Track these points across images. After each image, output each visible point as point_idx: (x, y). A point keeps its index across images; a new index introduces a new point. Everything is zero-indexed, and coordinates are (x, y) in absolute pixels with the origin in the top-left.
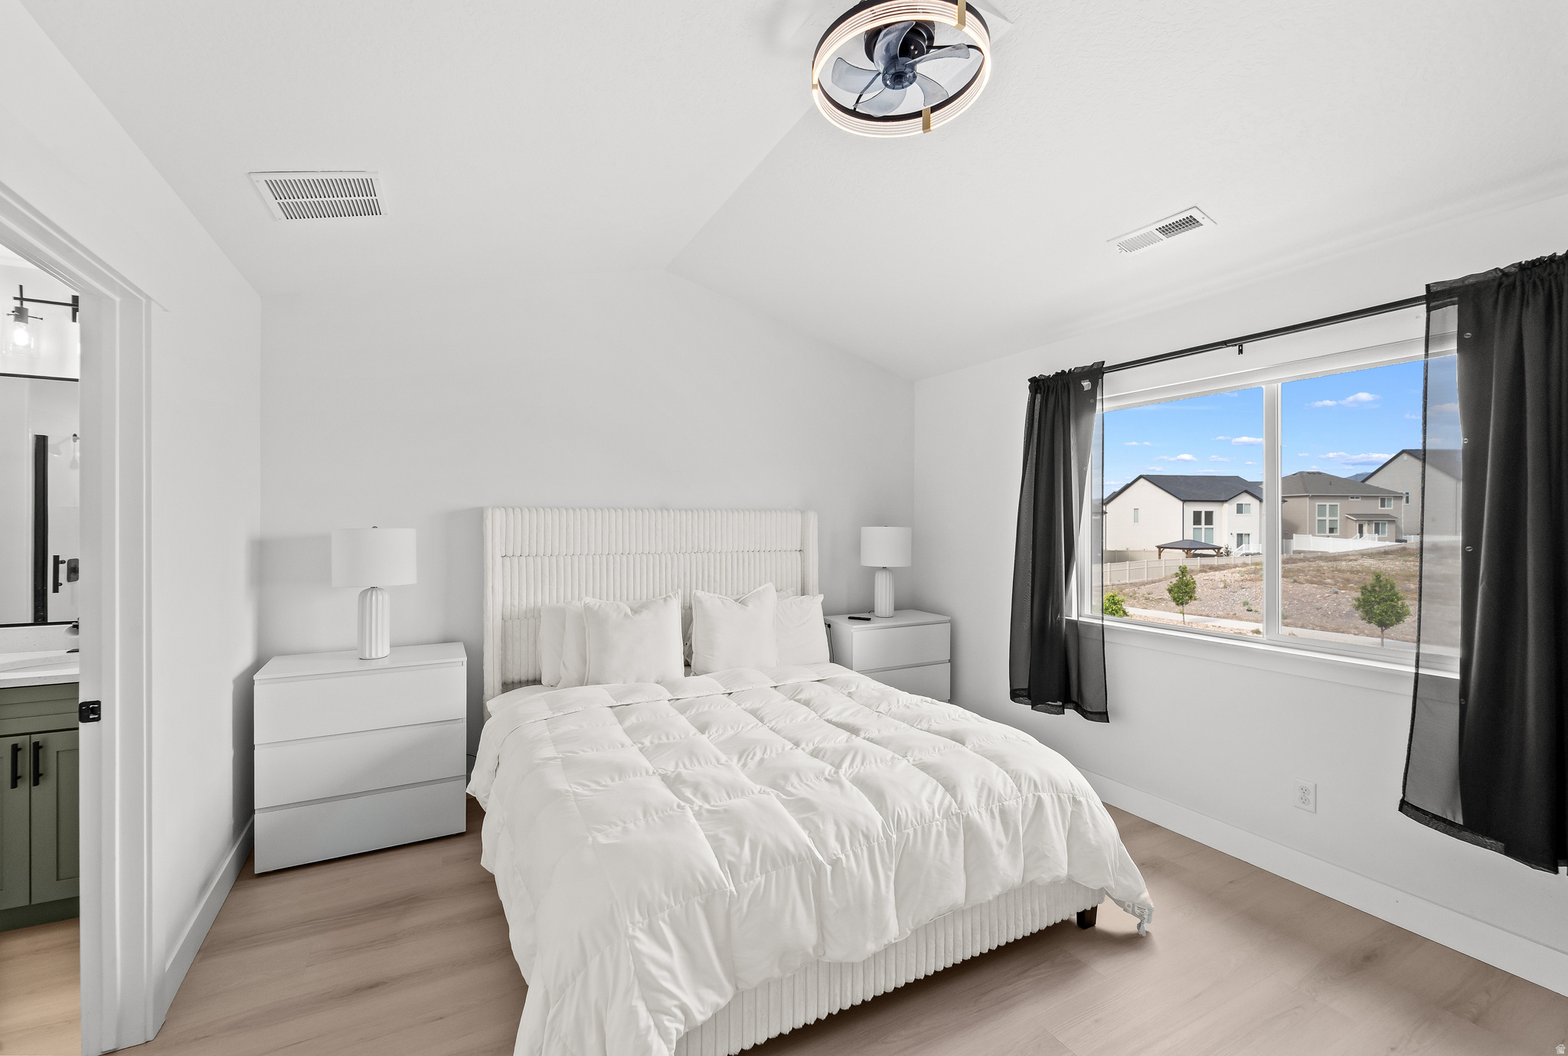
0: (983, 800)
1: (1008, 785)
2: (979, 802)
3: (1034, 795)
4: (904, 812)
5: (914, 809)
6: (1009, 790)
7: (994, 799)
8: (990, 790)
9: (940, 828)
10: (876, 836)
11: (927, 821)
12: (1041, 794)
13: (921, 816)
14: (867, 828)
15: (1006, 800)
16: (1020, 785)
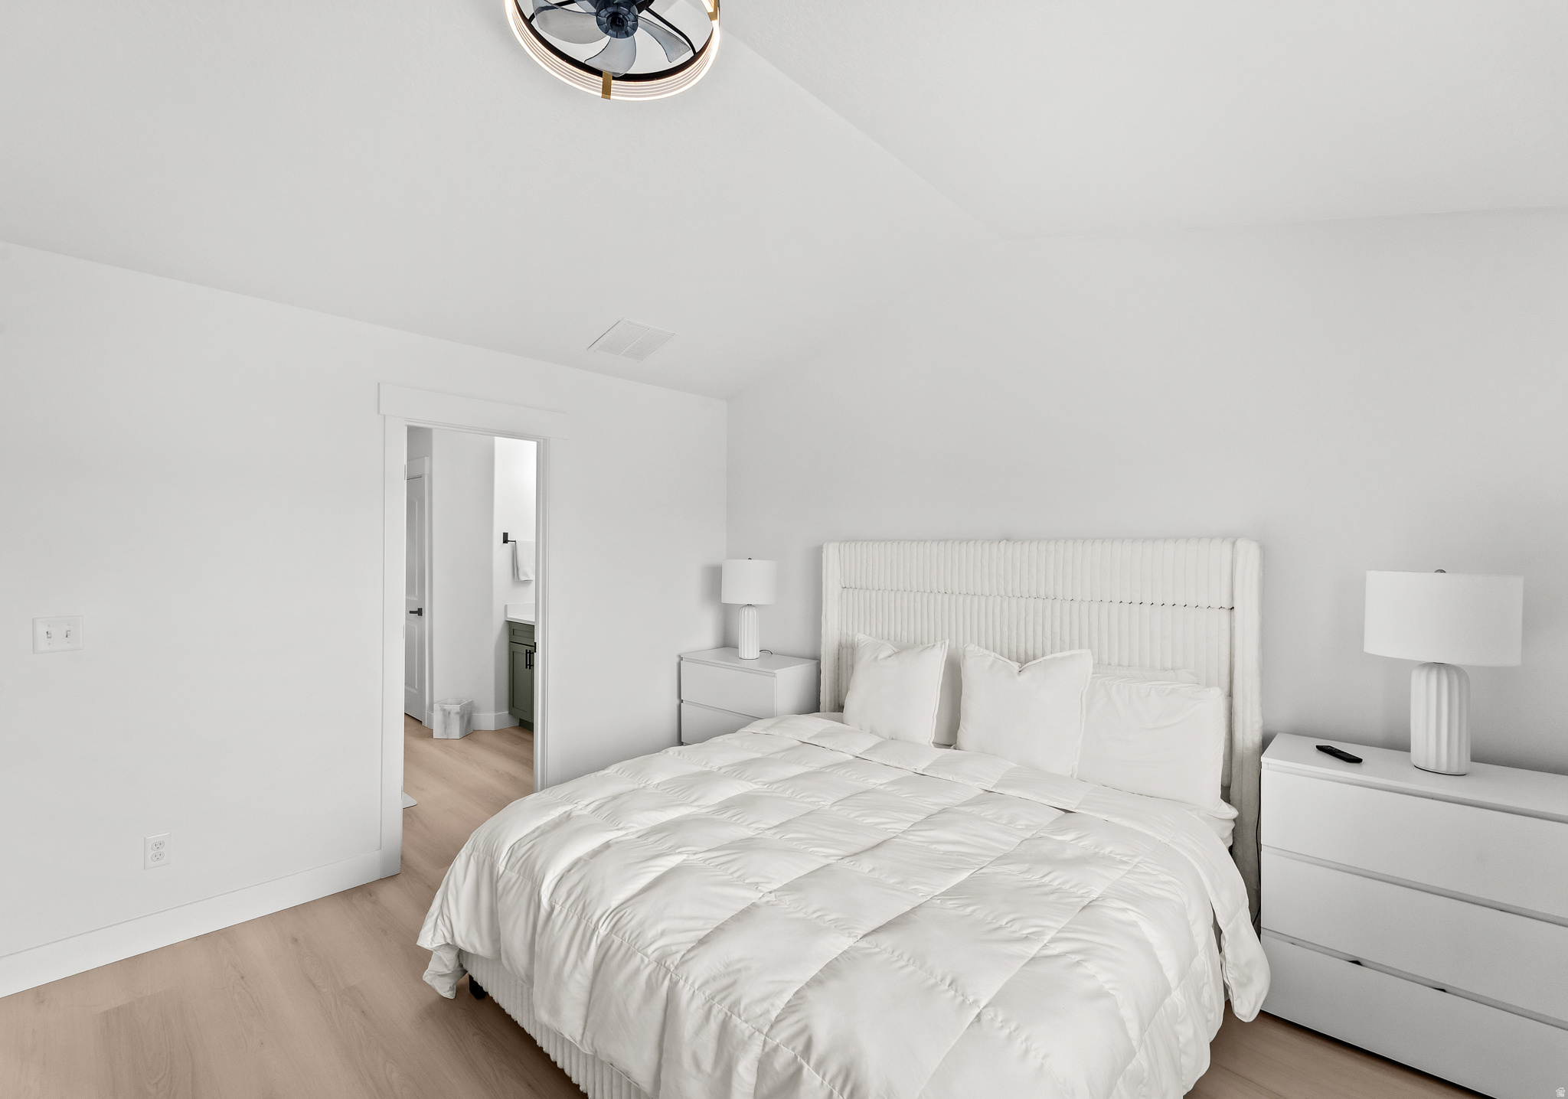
0: (715, 986)
1: (766, 1005)
2: (706, 983)
3: (796, 1057)
4: (630, 917)
5: (641, 924)
6: (758, 1010)
7: (724, 999)
8: (734, 983)
9: (642, 967)
10: (589, 915)
11: (637, 947)
12: (808, 1070)
13: (638, 935)
14: (590, 902)
15: (740, 1017)
16: (781, 1020)
